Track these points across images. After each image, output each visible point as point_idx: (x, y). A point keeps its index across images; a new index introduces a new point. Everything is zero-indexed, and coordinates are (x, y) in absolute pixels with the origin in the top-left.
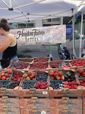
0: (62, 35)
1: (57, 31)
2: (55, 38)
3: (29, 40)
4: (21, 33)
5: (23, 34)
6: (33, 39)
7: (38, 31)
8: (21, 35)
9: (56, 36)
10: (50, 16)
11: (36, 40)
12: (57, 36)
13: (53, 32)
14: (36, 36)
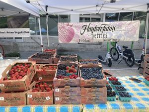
0: (135, 32)
1: (129, 27)
2: (127, 34)
3: (96, 36)
4: (87, 28)
5: (89, 29)
6: (101, 35)
7: (108, 26)
8: (86, 30)
9: (128, 33)
10: (123, 9)
11: (105, 36)
12: (130, 33)
13: (125, 28)
14: (105, 32)
